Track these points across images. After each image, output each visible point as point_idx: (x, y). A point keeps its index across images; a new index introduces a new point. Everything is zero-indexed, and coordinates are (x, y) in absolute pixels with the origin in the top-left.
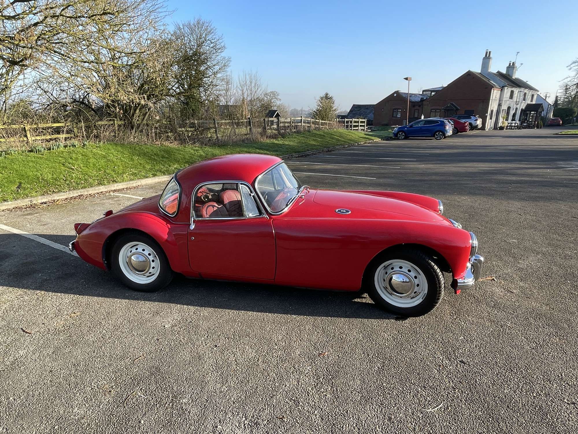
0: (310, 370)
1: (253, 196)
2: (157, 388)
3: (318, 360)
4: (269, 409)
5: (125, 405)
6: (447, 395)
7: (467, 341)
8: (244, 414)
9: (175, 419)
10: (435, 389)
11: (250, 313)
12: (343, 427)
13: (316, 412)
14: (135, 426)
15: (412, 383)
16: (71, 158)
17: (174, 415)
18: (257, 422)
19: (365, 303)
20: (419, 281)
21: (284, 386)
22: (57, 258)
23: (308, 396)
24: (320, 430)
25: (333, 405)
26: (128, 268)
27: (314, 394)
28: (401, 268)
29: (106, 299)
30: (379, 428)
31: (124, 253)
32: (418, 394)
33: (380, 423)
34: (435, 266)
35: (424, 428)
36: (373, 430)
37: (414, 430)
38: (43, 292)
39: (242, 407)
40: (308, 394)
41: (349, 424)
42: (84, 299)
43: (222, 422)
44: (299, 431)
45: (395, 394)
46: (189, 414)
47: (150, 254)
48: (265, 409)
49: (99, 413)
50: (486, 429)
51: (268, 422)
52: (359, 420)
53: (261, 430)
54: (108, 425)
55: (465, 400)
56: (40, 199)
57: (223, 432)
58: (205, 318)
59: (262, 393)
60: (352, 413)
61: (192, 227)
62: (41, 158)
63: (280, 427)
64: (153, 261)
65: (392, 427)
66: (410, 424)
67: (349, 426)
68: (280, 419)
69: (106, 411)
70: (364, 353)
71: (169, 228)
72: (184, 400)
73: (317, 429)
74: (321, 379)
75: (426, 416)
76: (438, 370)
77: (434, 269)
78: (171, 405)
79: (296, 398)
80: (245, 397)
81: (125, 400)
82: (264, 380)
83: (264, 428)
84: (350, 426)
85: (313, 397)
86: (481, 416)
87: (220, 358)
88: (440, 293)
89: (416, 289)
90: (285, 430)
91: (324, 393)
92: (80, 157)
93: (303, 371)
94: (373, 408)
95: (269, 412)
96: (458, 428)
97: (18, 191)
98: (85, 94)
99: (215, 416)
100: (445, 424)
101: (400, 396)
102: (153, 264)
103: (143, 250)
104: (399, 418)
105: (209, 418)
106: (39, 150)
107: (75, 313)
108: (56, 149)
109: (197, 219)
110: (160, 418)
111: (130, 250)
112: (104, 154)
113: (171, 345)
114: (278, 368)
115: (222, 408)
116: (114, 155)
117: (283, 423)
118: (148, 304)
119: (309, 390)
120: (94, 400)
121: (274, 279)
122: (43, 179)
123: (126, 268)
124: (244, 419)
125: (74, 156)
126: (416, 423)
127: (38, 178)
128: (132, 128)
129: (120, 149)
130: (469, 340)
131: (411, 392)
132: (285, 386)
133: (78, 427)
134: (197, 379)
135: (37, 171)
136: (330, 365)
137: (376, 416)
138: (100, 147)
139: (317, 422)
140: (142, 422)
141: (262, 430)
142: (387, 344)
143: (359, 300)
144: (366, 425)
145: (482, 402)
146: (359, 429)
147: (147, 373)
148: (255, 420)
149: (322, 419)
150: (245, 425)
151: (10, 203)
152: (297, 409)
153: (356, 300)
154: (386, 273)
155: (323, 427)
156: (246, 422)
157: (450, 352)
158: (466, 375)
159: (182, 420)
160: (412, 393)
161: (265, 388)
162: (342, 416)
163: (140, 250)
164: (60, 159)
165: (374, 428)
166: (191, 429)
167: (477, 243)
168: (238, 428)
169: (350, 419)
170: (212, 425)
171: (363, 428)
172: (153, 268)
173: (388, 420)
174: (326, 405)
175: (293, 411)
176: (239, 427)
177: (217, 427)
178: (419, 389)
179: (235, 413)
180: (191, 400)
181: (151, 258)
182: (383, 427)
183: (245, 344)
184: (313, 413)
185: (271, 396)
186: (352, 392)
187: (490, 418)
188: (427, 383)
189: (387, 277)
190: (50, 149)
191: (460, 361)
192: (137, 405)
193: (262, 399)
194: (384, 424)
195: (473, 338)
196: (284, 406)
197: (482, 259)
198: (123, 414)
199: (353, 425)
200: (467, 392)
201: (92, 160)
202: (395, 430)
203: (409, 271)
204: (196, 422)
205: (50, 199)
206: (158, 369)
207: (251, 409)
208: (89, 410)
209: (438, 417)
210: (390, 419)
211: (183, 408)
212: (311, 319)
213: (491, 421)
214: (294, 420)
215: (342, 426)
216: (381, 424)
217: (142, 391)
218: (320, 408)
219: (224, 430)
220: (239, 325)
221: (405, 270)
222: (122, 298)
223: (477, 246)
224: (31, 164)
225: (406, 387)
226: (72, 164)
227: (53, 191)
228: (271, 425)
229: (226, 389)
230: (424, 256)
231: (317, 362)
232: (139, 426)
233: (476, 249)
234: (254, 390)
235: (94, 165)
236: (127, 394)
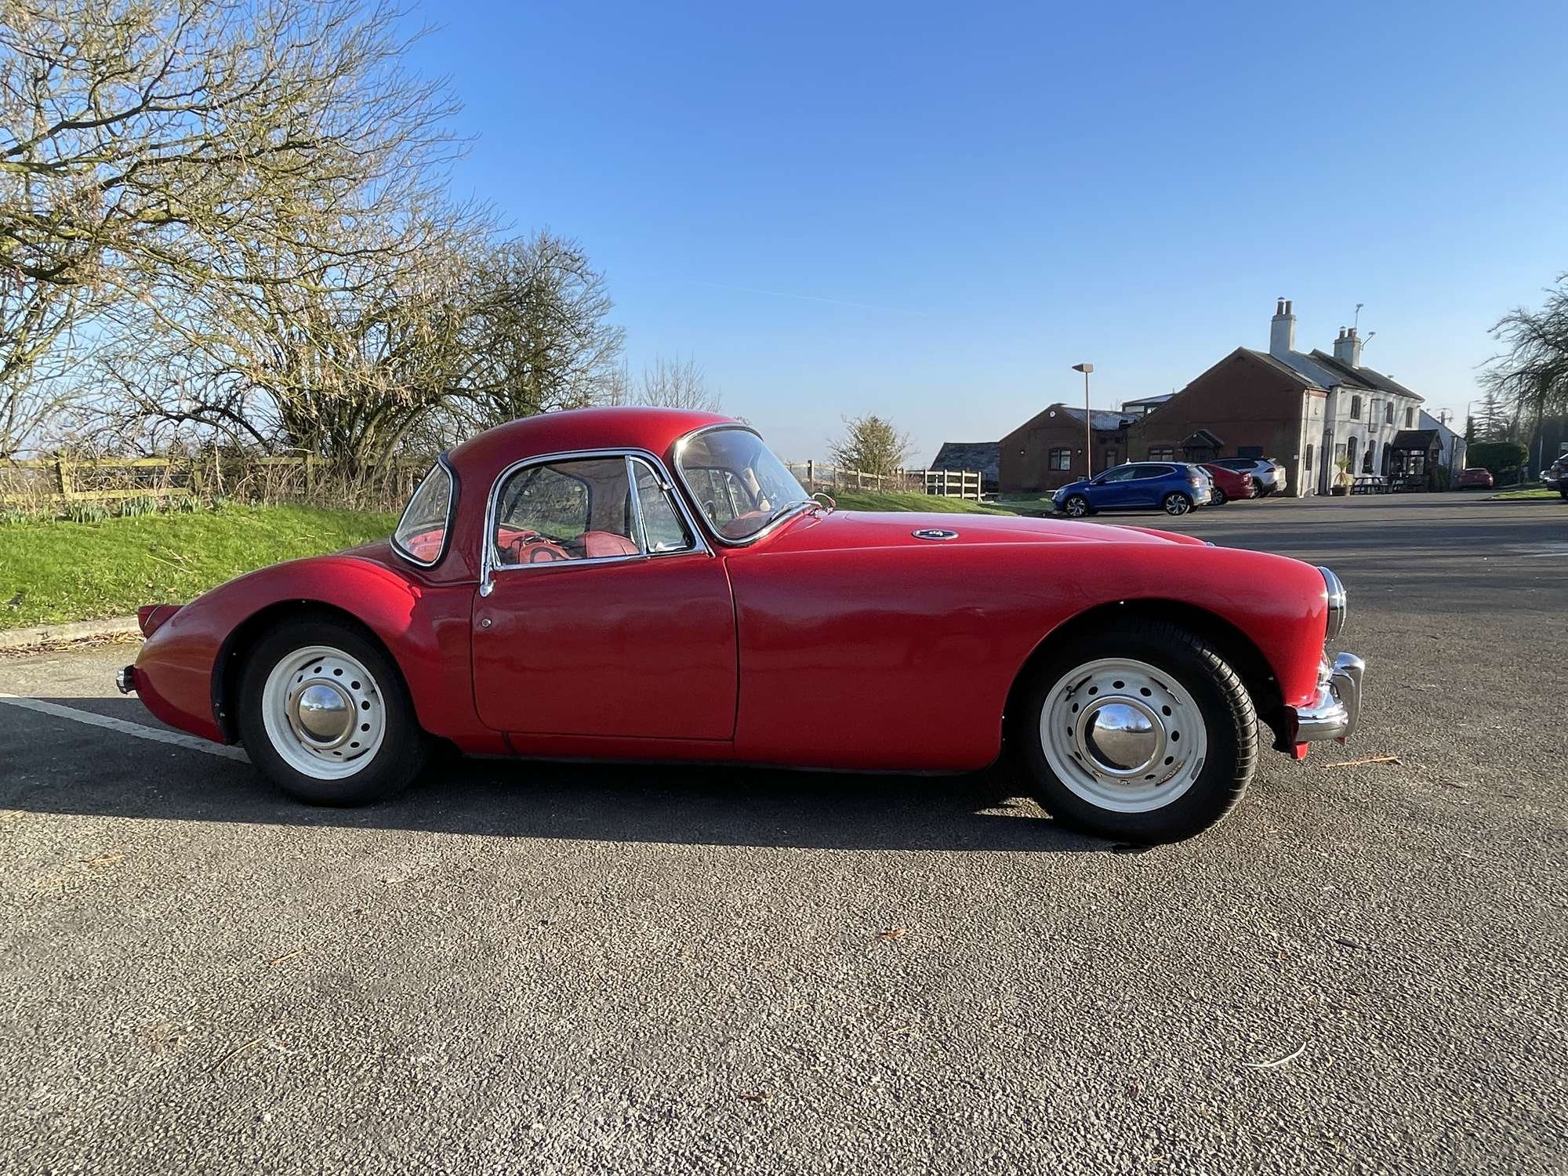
0: (851, 973)
1: (669, 492)
2: (336, 1028)
3: (876, 952)
4: (712, 1074)
5: (217, 1075)
6: (1314, 1024)
7: (1348, 894)
8: (627, 1091)
9: (383, 1109)
10: (1272, 1011)
11: (658, 847)
12: (971, 1117)
13: (875, 1080)
14: (240, 1131)
15: (1191, 997)
16: (174, 536)
17: (381, 1098)
18: (670, 1111)
20: (1179, 722)
21: (764, 1016)
22: (86, 742)
23: (848, 1037)
24: (892, 1128)
25: (932, 1059)
26: (289, 735)
27: (867, 1032)
28: (1119, 685)
29: (212, 824)
30: (1098, 1118)
31: (278, 684)
32: (1216, 1026)
33: (1099, 1105)
34: (1223, 667)
35: (1253, 1115)
36: (1075, 1123)
37: (1221, 1121)
38: (19, 814)
39: (620, 1071)
40: (845, 1034)
41: (990, 1110)
42: (141, 827)
43: (549, 1115)
44: (818, 1130)
45: (1138, 1025)
46: (436, 1093)
47: (356, 685)
48: (701, 1075)
49: (120, 1099)
50: (1469, 1111)
51: (709, 1111)
52: (1024, 1096)
53: (683, 1132)
54: (143, 1132)
55: (1377, 1037)
56: (72, 632)
57: (548, 1140)
58: (518, 860)
59: (690, 1034)
60: (999, 1078)
61: (488, 589)
62: (91, 534)
63: (749, 1124)
64: (365, 706)
65: (1142, 1113)
66: (1204, 1104)
67: (991, 1114)
68: (750, 1099)
69: (147, 1092)
70: (1024, 930)
71: (416, 598)
72: (423, 1059)
73: (882, 1124)
74: (888, 995)
75: (1256, 1083)
76: (1270, 966)
77: (1221, 676)
78: (375, 1070)
79: (807, 1045)
80: (633, 1046)
81: (221, 1061)
82: (698, 1002)
83: (694, 1125)
84: (995, 1115)
85: (865, 1040)
86: (1442, 1078)
87: (555, 951)
88: (1246, 753)
89: (1172, 748)
90: (769, 1129)
91: (901, 1031)
92: (202, 533)
93: (829, 975)
94: (1068, 1064)
95: (712, 1084)
96: (1372, 1111)
97: (11, 609)
98: (233, 393)
99: (526, 1097)
100: (1324, 1101)
101: (1157, 1032)
102: (364, 716)
103: (338, 672)
104: (1163, 1089)
105: (503, 1104)
106: (87, 514)
107: (106, 857)
108: (137, 513)
109: (500, 567)
110: (332, 1106)
111: (299, 674)
112: (269, 528)
113: (399, 923)
114: (745, 969)
115: (551, 1076)
116: (295, 533)
117: (761, 1111)
118: (340, 833)
119: (848, 1022)
120: (110, 1064)
121: (732, 739)
122: (87, 583)
123: (282, 734)
124: (625, 1103)
125: (185, 529)
126: (1222, 1100)
127: (75, 580)
128: (353, 473)
129: (313, 517)
130: (1355, 892)
131: (1191, 1021)
132: (769, 1015)
133: (34, 1138)
134: (473, 1002)
135: (75, 563)
136: (916, 960)
137: (1082, 1085)
138: (259, 513)
139: (879, 1106)
140: (267, 1117)
141: (687, 1132)
142: (1094, 908)
144: (1050, 1110)
145: (1435, 1040)
146: (1028, 1122)
147: (309, 990)
148: (662, 1107)
149: (897, 1097)
150: (626, 1119)
152: (809, 1073)
154: (1075, 708)
155: (903, 1119)
156: (631, 1111)
157: (1299, 921)
158: (1364, 975)
159: (408, 1111)
160: (1196, 1022)
161: (701, 1022)
162: (964, 1087)
163: (327, 672)
164: (144, 535)
165: (1079, 1117)
166: (434, 1135)
168: (602, 1128)
169: (994, 1095)
170: (513, 1123)
171: (1041, 1119)
172: (365, 727)
173: (1124, 1096)
174: (910, 1060)
175: (795, 1078)
176: (606, 1127)
177: (528, 1127)
178: (1219, 1013)
179: (594, 1089)
180: (446, 1058)
181: (360, 696)
182: (1112, 1114)
183: (639, 916)
184: (863, 1083)
185: (721, 1040)
186: (992, 1026)
187: (1477, 1081)
188: (1242, 997)
189: (1080, 720)
190: (119, 515)
191: (1337, 941)
192: (256, 1075)
193: (690, 1050)
194: (1113, 1106)
195: (1367, 887)
196: (764, 1065)
198: (205, 1100)
199: (1005, 1111)
200: (1377, 1017)
201: (234, 543)
202: (1155, 1122)
203: (1146, 692)
204: (455, 1115)
205: (100, 632)
206: (347, 981)
207: (653, 1075)
208: (87, 1092)
209: (1298, 1084)
210: (1131, 1092)
211: (415, 1077)
212: (853, 855)
213: (1480, 1090)
214: (801, 1102)
215: (967, 1114)
216: (1103, 1106)
217: (284, 1036)
218: (887, 1067)
219: (554, 1135)
220: (623, 873)
221: (1132, 690)
222: (262, 822)
223: (1344, 605)
224: (60, 546)
225: (1172, 1007)
226: (178, 549)
227: (114, 612)
228: (717, 1119)
229: (570, 1026)
230: (1186, 639)
231: (871, 955)
232: (253, 1129)
233: (1342, 613)
234: (662, 1027)
235: (238, 553)
236: (229, 1046)
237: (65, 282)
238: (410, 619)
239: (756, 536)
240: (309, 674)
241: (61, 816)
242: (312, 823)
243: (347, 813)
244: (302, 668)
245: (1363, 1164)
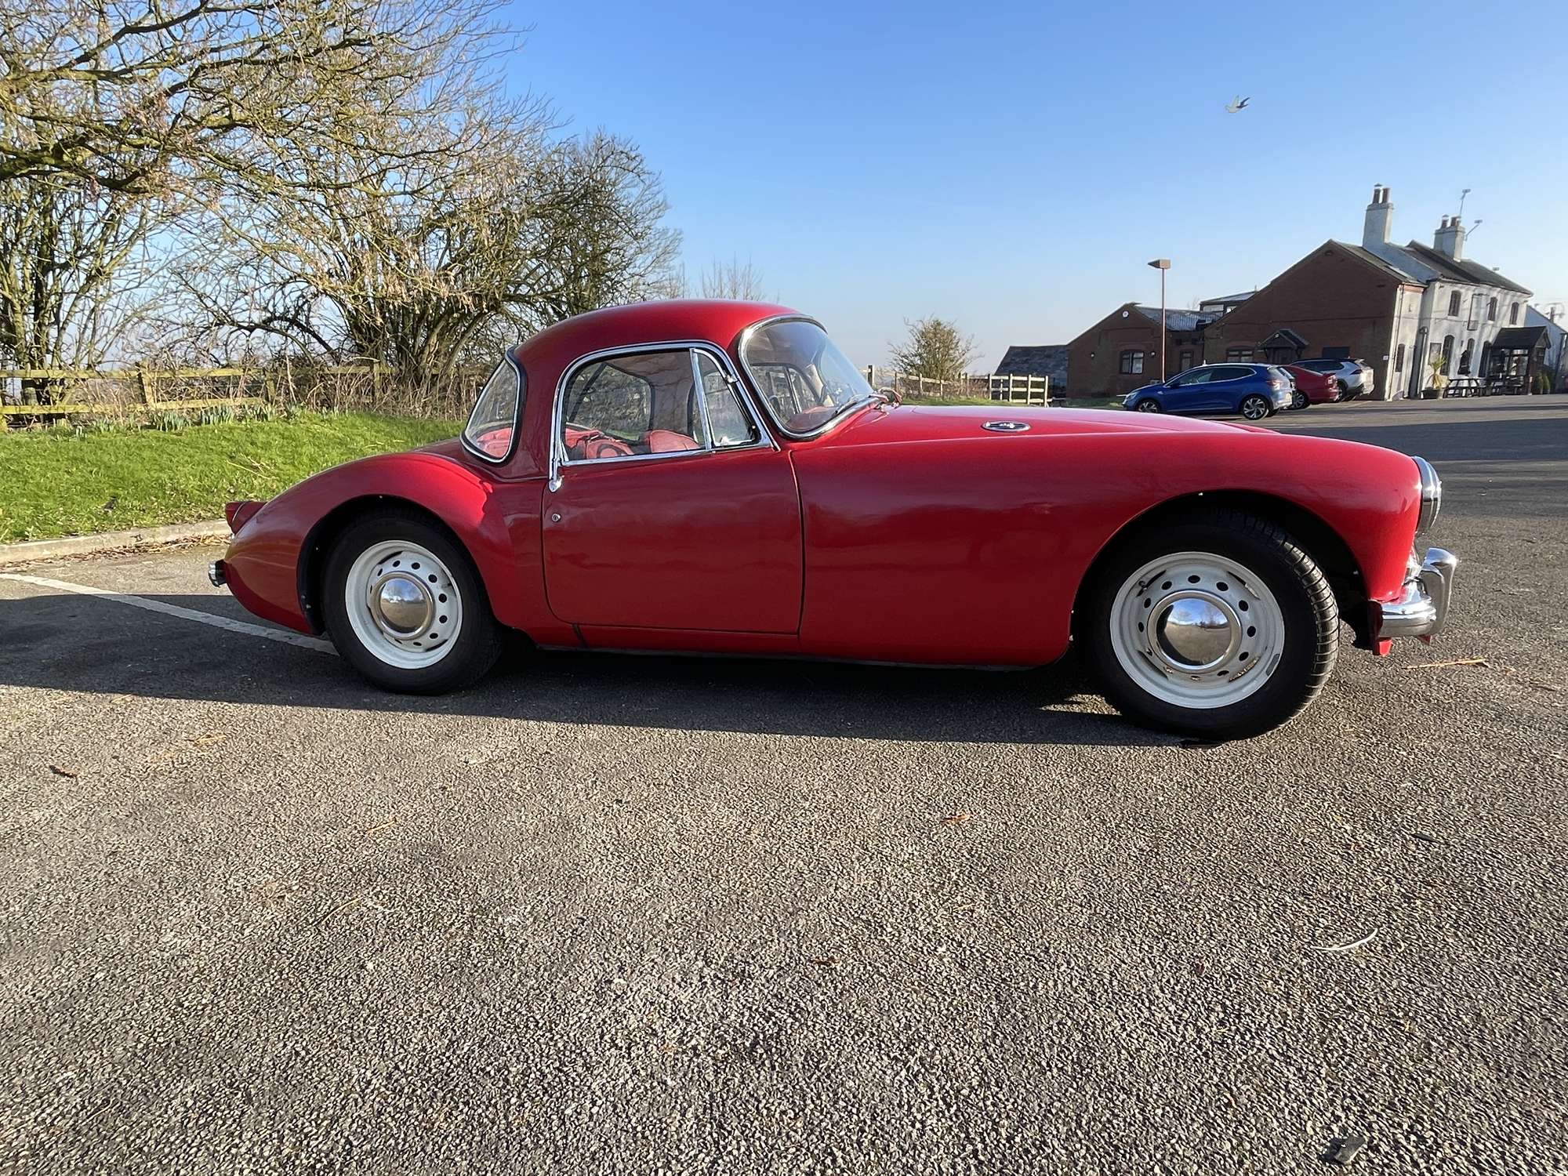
0: (916, 853)
1: (734, 385)
2: (428, 890)
3: (941, 835)
4: (782, 940)
5: (322, 929)
6: (1386, 912)
7: (1426, 791)
8: (702, 952)
9: (475, 962)
10: (1343, 899)
11: (725, 735)
12: (1035, 987)
13: (940, 950)
14: (346, 977)
15: (1259, 884)
16: (252, 443)
17: (473, 953)
18: (743, 971)
19: (1081, 715)
20: (1256, 617)
21: (832, 889)
22: (185, 635)
23: (913, 911)
24: (958, 993)
25: (997, 933)
26: (372, 627)
27: (932, 907)
28: (1194, 579)
29: (303, 709)
30: (1163, 992)
31: (359, 581)
32: (1285, 911)
33: (1164, 980)
34: (1306, 560)
35: (1321, 994)
36: (1140, 995)
37: (1288, 998)
38: (128, 698)
39: (695, 934)
40: (911, 908)
41: (1055, 981)
42: (239, 711)
43: (629, 971)
44: (886, 993)
45: (1205, 909)
46: (523, 950)
47: (433, 579)
48: (772, 941)
49: (237, 945)
50: (1546, 998)
51: (781, 972)
52: (1089, 970)
53: (757, 990)
54: (260, 974)
55: (1451, 926)
56: (163, 535)
57: (629, 993)
58: (590, 744)
59: (761, 904)
60: (1064, 953)
61: (557, 484)
62: (174, 442)
63: (820, 985)
64: (443, 598)
65: (1207, 989)
66: (1270, 982)
67: (1056, 985)
68: (820, 963)
69: (261, 941)
70: (1089, 818)
71: (488, 493)
72: (509, 919)
73: (948, 991)
74: (953, 874)
75: (1325, 965)
76: (1342, 856)
77: (1303, 569)
78: (466, 928)
79: (874, 917)
80: (706, 913)
81: (325, 917)
82: (768, 875)
83: (767, 985)
84: (1060, 986)
85: (930, 915)
86: (1520, 966)
87: (630, 827)
88: (1325, 648)
89: (1247, 645)
90: (838, 991)
91: (966, 907)
92: (277, 441)
93: (894, 855)
94: (1133, 942)
95: (783, 950)
96: (1444, 994)
97: (106, 513)
98: (301, 302)
99: (607, 956)
100: (1395, 984)
101: (1224, 915)
102: (442, 609)
103: (416, 566)
104: (1229, 968)
105: (586, 961)
106: (170, 423)
107: (209, 736)
108: (216, 422)
109: (568, 463)
110: (428, 958)
111: (378, 568)
112: (340, 435)
113: (482, 800)
114: (812, 848)
115: (630, 937)
116: (366, 440)
117: (831, 974)
118: (423, 719)
119: (914, 898)
120: (227, 916)
121: (798, 633)
122: (173, 489)
123: (364, 624)
124: (700, 964)
125: (262, 437)
126: (1289, 980)
127: (162, 486)
128: (418, 381)
129: (383, 425)
130: (1434, 789)
131: (1259, 906)
132: (836, 889)
133: (166, 975)
134: (555, 870)
135: (162, 470)
136: (980, 843)
137: (1147, 961)
138: (330, 421)
139: (944, 974)
140: (370, 966)
141: (760, 990)
142: (1161, 799)
143: (1060, 708)
144: (1115, 983)
145: (1514, 930)
146: (1092, 993)
147: (401, 857)
148: (736, 968)
149: (963, 967)
150: (702, 977)
151: (82, 538)
152: (876, 942)
153: (1052, 708)
154: (1148, 603)
155: (968, 986)
156: (706, 971)
157: (1374, 815)
158: (1441, 868)
159: (498, 964)
160: (1264, 907)
161: (771, 893)
162: (1029, 960)
163: (405, 566)
164: (224, 443)
165: (1144, 990)
166: (523, 985)
167: (1439, 490)
168: (679, 984)
169: (1058, 967)
170: (596, 978)
171: (1106, 991)
172: (443, 619)
173: (1190, 973)
174: (976, 933)
175: (863, 947)
176: (683, 984)
177: (610, 982)
178: (1287, 899)
179: (670, 950)
180: (531, 919)
181: (437, 589)
182: (1177, 988)
183: (709, 797)
184: (929, 953)
185: (791, 910)
186: (1057, 905)
187: (1557, 970)
188: (1313, 885)
189: (1151, 617)
190: (199, 423)
191: (1413, 836)
192: (358, 929)
193: (761, 918)
194: (1178, 981)
195: (1447, 785)
196: (833, 934)
197: (1452, 560)
198: (313, 949)
199: (1070, 983)
200: (1453, 907)
201: (308, 449)
202: (1220, 997)
203: (1222, 587)
204: (542, 969)
205: (188, 535)
206: (436, 850)
207: (726, 939)
208: (209, 938)
209: (1368, 967)
210: (1197, 970)
211: (503, 935)
212: (915, 747)
213: (1560, 979)
214: (869, 968)
215: (1031, 984)
216: (1168, 981)
217: (381, 897)
218: (953, 939)
219: (634, 989)
220: (692, 758)
221: (1208, 584)
222: (349, 708)
223: (1439, 497)
224: (146, 454)
225: (1240, 893)
226: (255, 456)
227: (199, 517)
228: (789, 979)
229: (647, 894)
230: (1268, 531)
231: (936, 837)
232: (358, 975)
233: (1435, 505)
234: (734, 897)
235: (312, 459)
236: (332, 904)
237: (137, 191)
238: (482, 514)
239: (821, 430)
240: (388, 568)
241: (165, 700)
242: (396, 709)
243: (428, 701)
244: (381, 562)
245: (1433, 1043)
